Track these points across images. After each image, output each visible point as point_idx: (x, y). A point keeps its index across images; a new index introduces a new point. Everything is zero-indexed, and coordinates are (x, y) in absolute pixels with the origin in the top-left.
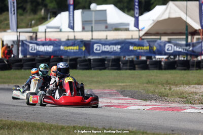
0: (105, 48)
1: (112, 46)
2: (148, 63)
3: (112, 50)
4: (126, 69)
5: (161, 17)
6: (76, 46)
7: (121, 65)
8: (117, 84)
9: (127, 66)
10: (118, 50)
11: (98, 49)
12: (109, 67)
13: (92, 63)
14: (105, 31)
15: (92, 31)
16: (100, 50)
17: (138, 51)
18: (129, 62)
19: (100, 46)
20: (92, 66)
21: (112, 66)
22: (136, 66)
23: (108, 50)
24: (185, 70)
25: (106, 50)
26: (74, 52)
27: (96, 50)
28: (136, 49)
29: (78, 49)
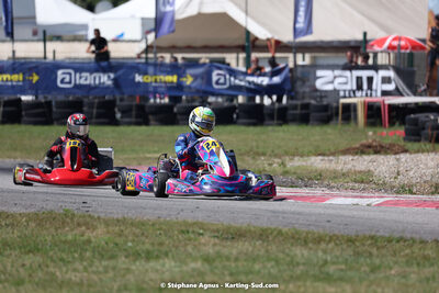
0: (80, 78)
1: (97, 75)
2: (175, 110)
3: (97, 82)
4: (129, 124)
6: (18, 73)
7: (118, 116)
9: (130, 116)
11: (67, 80)
12: (91, 118)
13: (54, 109)
16: (70, 83)
17: (154, 84)
18: (134, 108)
19: (70, 74)
20: (54, 116)
21: (99, 116)
22: (151, 117)
23: (88, 82)
24: (254, 124)
25: (83, 82)
26: (13, 87)
27: (62, 81)
28: (149, 81)
29: (21, 78)
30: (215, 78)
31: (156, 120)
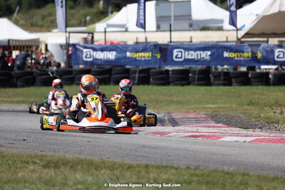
0: (188, 54)
1: (198, 52)
2: (250, 76)
3: (199, 57)
4: (219, 85)
5: (268, 11)
7: (212, 78)
8: (207, 106)
9: (219, 80)
10: (208, 58)
11: (179, 56)
12: (194, 81)
13: (170, 75)
14: (189, 30)
15: (171, 31)
16: (181, 58)
17: (236, 59)
18: (222, 74)
19: (181, 52)
20: (170, 80)
21: (199, 79)
22: (233, 80)
23: (192, 58)
25: (190, 57)
26: (145, 60)
28: (233, 56)
29: (150, 55)
30: (276, 54)
31: (236, 82)
